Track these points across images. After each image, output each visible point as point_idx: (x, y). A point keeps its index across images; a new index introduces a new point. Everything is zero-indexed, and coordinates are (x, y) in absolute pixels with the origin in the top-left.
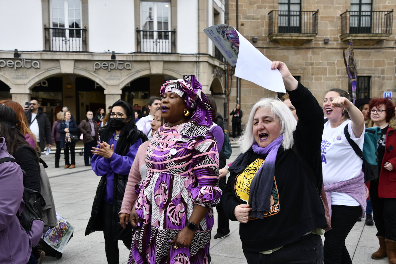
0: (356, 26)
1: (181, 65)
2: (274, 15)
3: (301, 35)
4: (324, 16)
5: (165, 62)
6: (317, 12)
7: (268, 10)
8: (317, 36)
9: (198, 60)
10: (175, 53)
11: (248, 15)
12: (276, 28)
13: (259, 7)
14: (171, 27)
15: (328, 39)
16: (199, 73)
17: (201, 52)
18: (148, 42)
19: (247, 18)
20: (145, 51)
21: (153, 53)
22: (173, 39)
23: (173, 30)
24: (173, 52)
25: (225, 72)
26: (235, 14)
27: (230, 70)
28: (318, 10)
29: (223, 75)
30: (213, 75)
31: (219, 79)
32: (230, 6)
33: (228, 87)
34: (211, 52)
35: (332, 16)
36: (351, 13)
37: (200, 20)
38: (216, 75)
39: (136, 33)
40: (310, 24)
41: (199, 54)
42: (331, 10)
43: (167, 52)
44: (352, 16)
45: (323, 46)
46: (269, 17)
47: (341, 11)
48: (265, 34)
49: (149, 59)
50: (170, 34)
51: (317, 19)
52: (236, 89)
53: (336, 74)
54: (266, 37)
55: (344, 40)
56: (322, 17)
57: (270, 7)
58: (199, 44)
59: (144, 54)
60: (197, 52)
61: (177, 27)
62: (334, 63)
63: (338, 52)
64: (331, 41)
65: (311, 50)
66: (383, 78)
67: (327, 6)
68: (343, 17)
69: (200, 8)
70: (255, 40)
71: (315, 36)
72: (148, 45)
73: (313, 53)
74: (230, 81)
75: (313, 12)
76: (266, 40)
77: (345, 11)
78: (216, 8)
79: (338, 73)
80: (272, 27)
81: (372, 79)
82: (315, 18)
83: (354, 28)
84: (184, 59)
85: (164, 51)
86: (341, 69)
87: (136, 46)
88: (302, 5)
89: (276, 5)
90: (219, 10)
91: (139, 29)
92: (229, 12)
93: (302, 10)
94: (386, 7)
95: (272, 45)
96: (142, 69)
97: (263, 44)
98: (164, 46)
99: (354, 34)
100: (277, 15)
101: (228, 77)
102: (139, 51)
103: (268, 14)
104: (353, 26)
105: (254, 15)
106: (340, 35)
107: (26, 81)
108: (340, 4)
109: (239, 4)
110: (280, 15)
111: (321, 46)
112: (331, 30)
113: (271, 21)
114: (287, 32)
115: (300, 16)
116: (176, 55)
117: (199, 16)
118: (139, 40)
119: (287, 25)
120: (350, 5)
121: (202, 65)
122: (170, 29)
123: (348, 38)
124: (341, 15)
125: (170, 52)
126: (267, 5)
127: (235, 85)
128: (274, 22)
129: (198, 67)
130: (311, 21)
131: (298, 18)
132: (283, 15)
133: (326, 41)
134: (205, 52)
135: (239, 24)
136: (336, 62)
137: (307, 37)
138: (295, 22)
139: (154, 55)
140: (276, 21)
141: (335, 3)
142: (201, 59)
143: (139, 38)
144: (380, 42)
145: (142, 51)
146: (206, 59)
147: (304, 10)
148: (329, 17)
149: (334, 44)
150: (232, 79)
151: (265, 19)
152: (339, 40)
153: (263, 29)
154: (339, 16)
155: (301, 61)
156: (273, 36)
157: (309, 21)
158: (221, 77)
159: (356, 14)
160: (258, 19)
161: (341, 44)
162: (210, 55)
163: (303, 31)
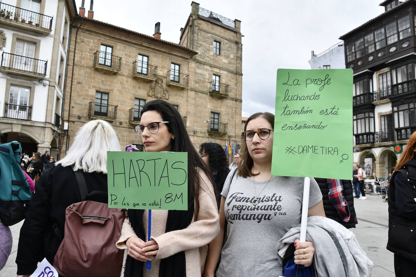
0: (137, 117)
1: (33, 128)
2: (92, 104)
3: (107, 118)
4: (120, 109)
5: (23, 125)
6: (117, 106)
7: (89, 101)
8: (116, 120)
9: (45, 126)
10: (30, 120)
11: (77, 102)
12: (93, 112)
13: (84, 99)
14: (29, 104)
15: (122, 122)
16: (45, 134)
17: (47, 122)
18: (13, 112)
19: (76, 104)
20: (10, 117)
21: (15, 119)
22: (30, 111)
23: (30, 106)
24: (29, 119)
25: (59, 134)
26: (69, 101)
27: (63, 134)
28: (117, 105)
29: (58, 137)
30: (53, 136)
31: (56, 139)
32: (66, 95)
33: (61, 144)
34: (53, 122)
35: (125, 109)
36: (135, 110)
37: (48, 102)
38: (55, 136)
39: (5, 105)
40: (113, 112)
41: (46, 122)
42: (125, 106)
43: (25, 119)
44: (135, 111)
45: (119, 125)
46: (90, 105)
47: (130, 108)
48: (86, 114)
49: (12, 122)
50: (28, 108)
51: (117, 110)
52: (66, 145)
53: (125, 142)
54: (87, 116)
55: (131, 123)
56: (119, 109)
57: (90, 100)
58: (46, 116)
59: (9, 119)
60: (44, 121)
61: (33, 104)
62: (124, 136)
63: (127, 130)
64: (124, 123)
67: (122, 104)
68: (130, 111)
69: (49, 95)
70: (79, 117)
71: (115, 120)
72: (12, 113)
74: (62, 140)
75: (115, 106)
76: (86, 118)
77: (132, 108)
78: (58, 96)
79: (126, 142)
80: (91, 111)
82: (116, 110)
83: (136, 118)
84: (36, 125)
85: (23, 119)
86: (128, 140)
87: (4, 114)
88: (109, 101)
89: (94, 99)
90: (60, 97)
91: (7, 103)
92: (65, 99)
93: (108, 104)
96: (6, 128)
97: (84, 120)
98: (23, 115)
99: (136, 121)
100: (94, 105)
101: (61, 138)
102: (6, 116)
103: (89, 103)
104: (136, 116)
105: (81, 103)
106: (128, 120)
108: (129, 104)
109: (72, 95)
110: (96, 105)
111: (118, 125)
112: (124, 118)
113: (91, 107)
114: (99, 115)
115: (107, 107)
116: (31, 121)
117: (48, 100)
118: (7, 110)
119: (99, 111)
120: (134, 105)
121: (47, 130)
122: (28, 105)
123: (133, 123)
124: (129, 110)
125: (27, 119)
126: (89, 98)
127: (65, 144)
128: (92, 109)
129: (44, 130)
130: (114, 111)
131: (106, 108)
132: (98, 105)
133: (121, 123)
134: (50, 122)
135: (71, 107)
136: (125, 135)
137: (111, 119)
138: (104, 110)
139: (16, 120)
140: (94, 108)
141: (126, 103)
142: (47, 126)
143: (6, 108)
145: (8, 116)
146: (50, 126)
147: (110, 104)
148: (123, 110)
149: (125, 125)
150: (63, 139)
151: (87, 106)
152: (128, 123)
153: (85, 111)
154: (128, 110)
156: (91, 116)
157: (112, 110)
158: (57, 137)
159: (137, 110)
160: (82, 105)
161: (128, 125)
162: (52, 124)
163: (109, 116)
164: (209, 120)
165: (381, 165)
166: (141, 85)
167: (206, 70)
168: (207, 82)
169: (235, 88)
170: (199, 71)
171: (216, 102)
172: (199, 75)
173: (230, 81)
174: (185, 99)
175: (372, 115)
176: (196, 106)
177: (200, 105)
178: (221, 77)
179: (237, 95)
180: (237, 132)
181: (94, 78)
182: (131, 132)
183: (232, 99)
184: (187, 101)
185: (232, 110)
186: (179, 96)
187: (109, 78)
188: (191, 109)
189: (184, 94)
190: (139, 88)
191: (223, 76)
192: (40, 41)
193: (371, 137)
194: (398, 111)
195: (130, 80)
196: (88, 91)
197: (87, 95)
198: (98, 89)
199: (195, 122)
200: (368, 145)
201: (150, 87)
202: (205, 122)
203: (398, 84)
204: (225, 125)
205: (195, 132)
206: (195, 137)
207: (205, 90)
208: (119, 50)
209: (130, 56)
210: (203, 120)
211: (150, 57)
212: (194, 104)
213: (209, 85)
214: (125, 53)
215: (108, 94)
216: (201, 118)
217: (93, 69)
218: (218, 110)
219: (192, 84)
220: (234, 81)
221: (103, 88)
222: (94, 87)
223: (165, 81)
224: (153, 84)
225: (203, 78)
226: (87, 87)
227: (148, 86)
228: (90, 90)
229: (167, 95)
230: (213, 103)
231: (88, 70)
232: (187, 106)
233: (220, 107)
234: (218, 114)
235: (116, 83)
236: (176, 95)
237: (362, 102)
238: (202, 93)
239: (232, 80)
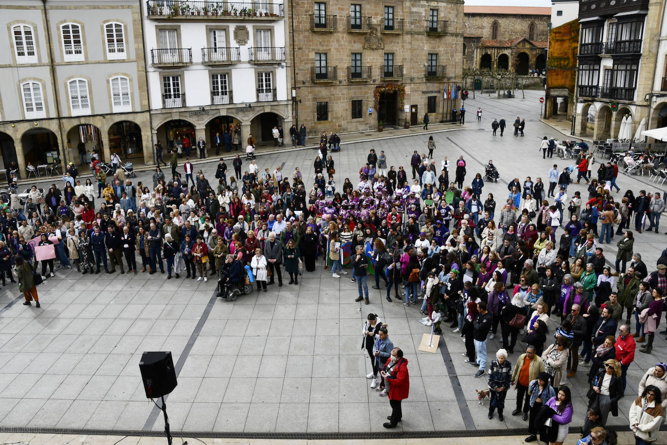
0: (354, 72)
1: (280, 107)
3: (329, 80)
4: (339, 68)
5: (271, 106)
6: (336, 67)
7: (310, 66)
8: (336, 79)
9: (287, 104)
10: (277, 100)
11: (300, 68)
12: (315, 76)
13: (306, 63)
14: (273, 86)
15: (342, 80)
16: (288, 110)
18: (262, 96)
19: (300, 70)
20: (262, 101)
22: (274, 93)
23: (274, 88)
26: (293, 68)
28: (336, 65)
36: (352, 66)
37: (287, 82)
39: (257, 91)
40: (332, 73)
41: (288, 100)
42: (343, 64)
44: (352, 68)
45: (339, 84)
46: (311, 69)
47: (347, 64)
48: (309, 81)
49: (264, 105)
50: (272, 90)
51: (337, 70)
52: (295, 111)
53: (346, 99)
55: (349, 80)
57: (311, 63)
58: (286, 95)
59: (261, 103)
60: (286, 99)
61: (276, 86)
63: (346, 88)
65: (333, 87)
66: (368, 101)
67: (341, 63)
69: (287, 76)
70: (304, 83)
73: (334, 89)
75: (334, 67)
77: (349, 64)
80: (313, 74)
81: (363, 102)
83: (353, 74)
84: (281, 103)
85: (270, 100)
87: (257, 98)
88: (327, 61)
89: (314, 61)
91: (257, 89)
94: (368, 63)
95: (313, 85)
96: (260, 110)
97: (308, 84)
99: (354, 79)
100: (315, 68)
102: (259, 100)
105: (303, 68)
106: (347, 78)
107: (203, 122)
108: (346, 61)
109: (295, 62)
110: (317, 67)
112: (343, 76)
113: (312, 71)
114: (321, 77)
115: (327, 67)
117: (287, 80)
118: (258, 95)
119: (320, 73)
120: (351, 61)
121: (289, 106)
123: (351, 80)
124: (347, 67)
125: (273, 100)
128: (314, 72)
129: (287, 107)
130: (333, 71)
131: (325, 68)
133: (340, 82)
135: (296, 73)
136: (345, 93)
137: (332, 81)
138: (324, 71)
139: (267, 102)
141: (344, 60)
142: (289, 103)
144: (366, 82)
147: (328, 64)
148: (342, 69)
149: (344, 83)
150: (293, 106)
151: (309, 71)
152: (347, 80)
153: (308, 76)
155: (328, 93)
156: (314, 80)
159: (354, 66)
160: (305, 70)
161: (347, 83)
163: (329, 77)
164: (426, 64)
165: (600, 119)
166: (356, 38)
167: (423, 6)
168: (424, 20)
169: (456, 20)
170: (414, 9)
171: (433, 42)
172: (414, 14)
173: (450, 13)
174: (400, 45)
175: (597, 67)
176: (412, 50)
177: (416, 48)
178: (440, 10)
179: (458, 28)
180: (457, 72)
181: (312, 41)
182: (350, 89)
183: (452, 35)
184: (403, 47)
185: (452, 48)
186: (395, 43)
187: (326, 38)
188: (408, 55)
189: (399, 39)
190: (355, 42)
191: (441, 10)
192: (274, 26)
193: (594, 90)
194: (617, 70)
195: (345, 35)
196: (308, 55)
197: (308, 59)
198: (317, 51)
199: (411, 68)
200: (590, 99)
201: (366, 38)
202: (422, 66)
203: (621, 42)
204: (444, 67)
205: (412, 79)
206: (412, 85)
207: (422, 30)
208: (332, 5)
209: (343, 9)
210: (420, 65)
211: (363, 5)
212: (411, 49)
213: (425, 24)
214: (338, 7)
215: (326, 54)
216: (418, 62)
217: (310, 31)
218: (436, 50)
219: (407, 27)
220: (455, 12)
221: (321, 49)
222: (313, 50)
223: (379, 28)
224: (368, 36)
225: (419, 16)
226: (307, 52)
227: (362, 38)
228: (310, 54)
229: (382, 44)
230: (430, 43)
231: (306, 34)
232: (403, 52)
233: (438, 47)
234: (437, 54)
235: (333, 42)
236: (391, 42)
237: (589, 52)
238: (419, 33)
239: (452, 12)
